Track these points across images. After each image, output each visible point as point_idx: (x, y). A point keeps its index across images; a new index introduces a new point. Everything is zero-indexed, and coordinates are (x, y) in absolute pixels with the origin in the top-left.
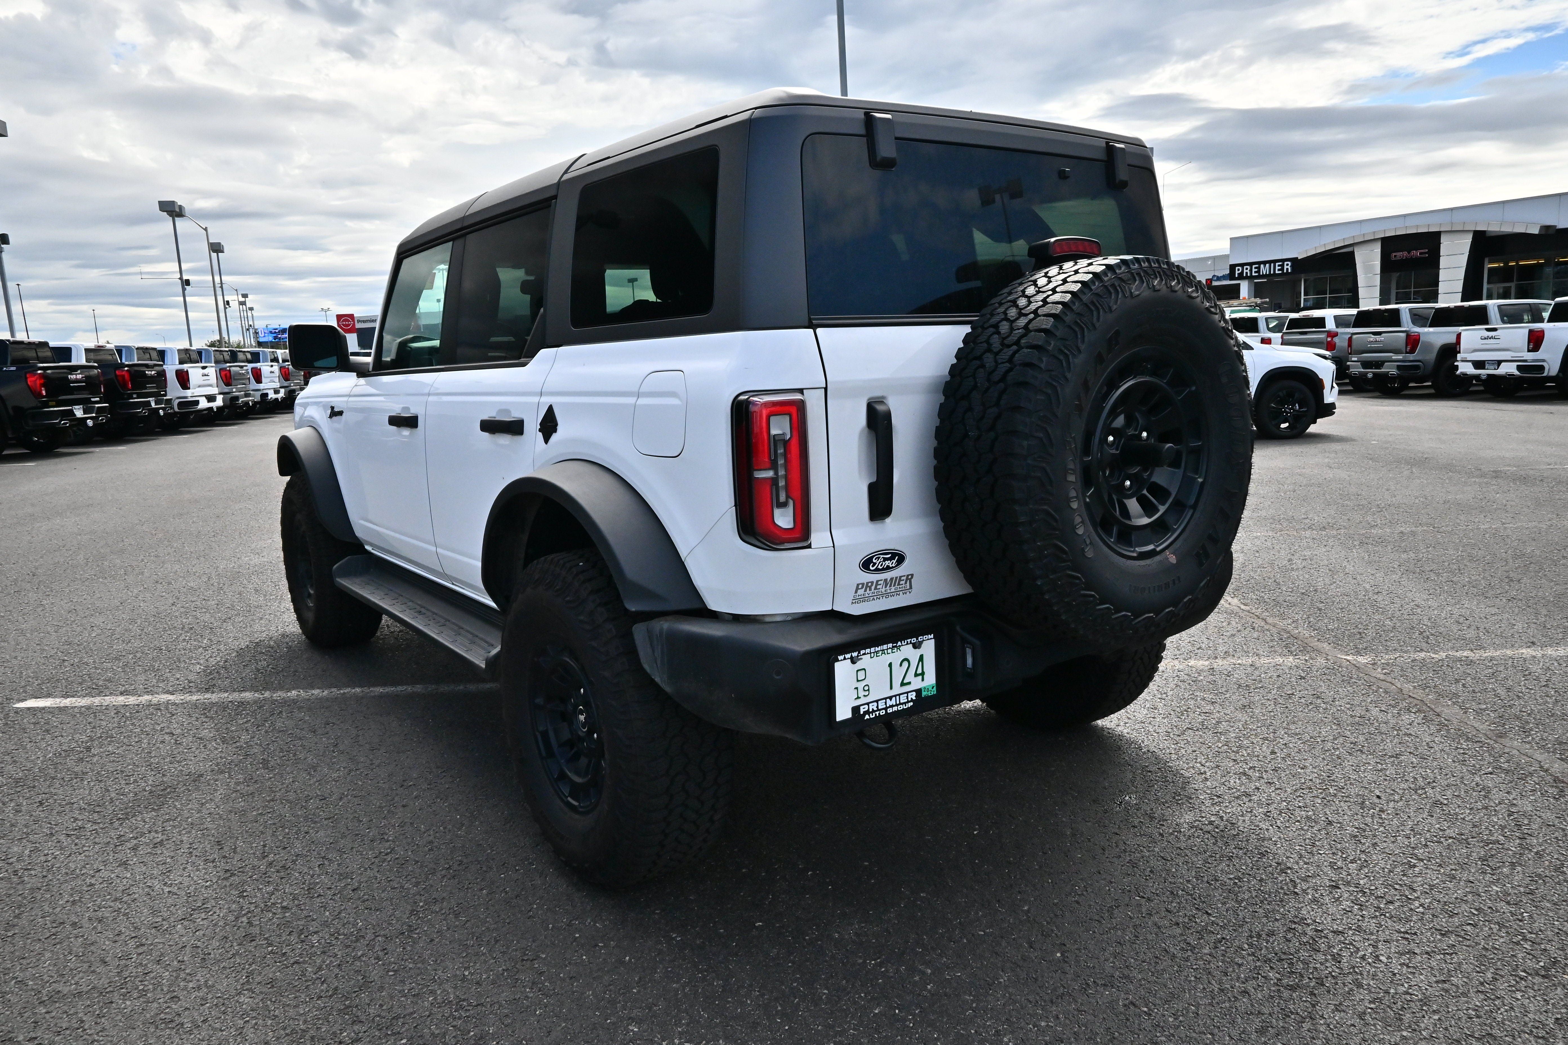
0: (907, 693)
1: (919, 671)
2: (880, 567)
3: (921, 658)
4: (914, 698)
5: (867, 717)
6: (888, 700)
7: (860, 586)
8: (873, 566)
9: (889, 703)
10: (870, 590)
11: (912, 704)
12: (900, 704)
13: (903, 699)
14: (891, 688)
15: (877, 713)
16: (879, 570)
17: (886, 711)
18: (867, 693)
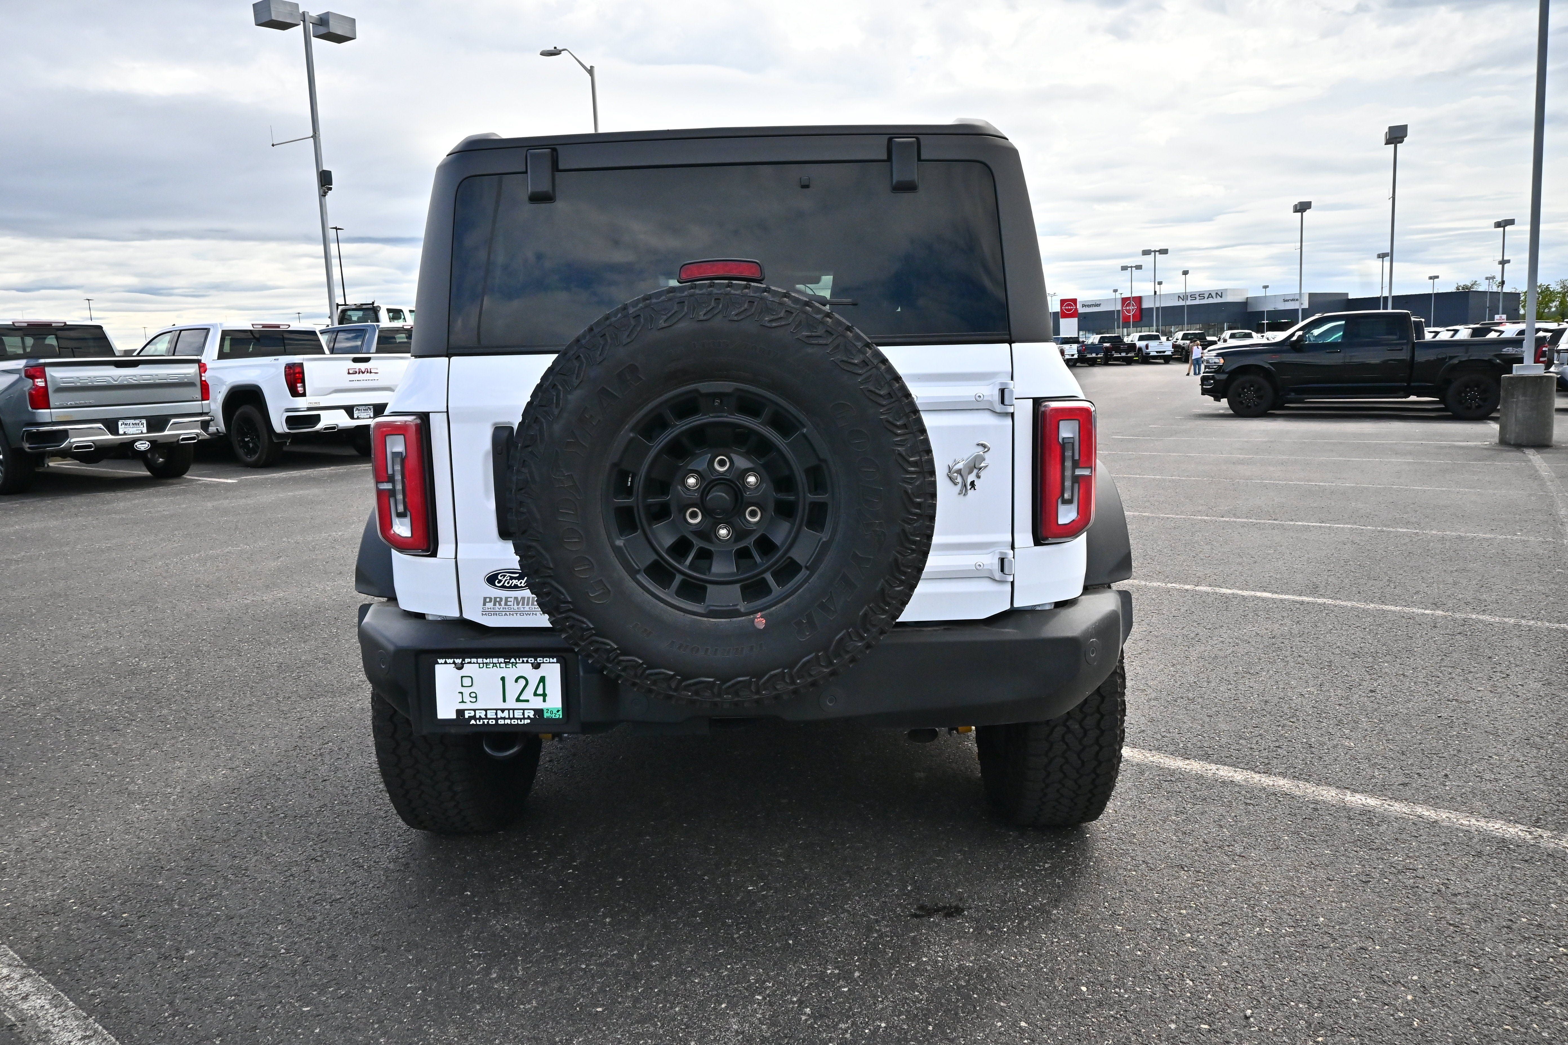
0: (524, 710)
1: (540, 691)
2: (506, 584)
3: (542, 680)
4: (532, 716)
5: (473, 722)
6: (499, 712)
7: (488, 600)
8: (498, 583)
9: (500, 714)
10: (500, 605)
11: (529, 721)
12: (514, 718)
13: (518, 714)
14: (504, 701)
15: (486, 721)
16: (506, 587)
17: (497, 722)
18: (474, 700)
